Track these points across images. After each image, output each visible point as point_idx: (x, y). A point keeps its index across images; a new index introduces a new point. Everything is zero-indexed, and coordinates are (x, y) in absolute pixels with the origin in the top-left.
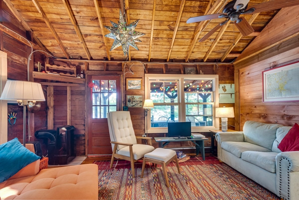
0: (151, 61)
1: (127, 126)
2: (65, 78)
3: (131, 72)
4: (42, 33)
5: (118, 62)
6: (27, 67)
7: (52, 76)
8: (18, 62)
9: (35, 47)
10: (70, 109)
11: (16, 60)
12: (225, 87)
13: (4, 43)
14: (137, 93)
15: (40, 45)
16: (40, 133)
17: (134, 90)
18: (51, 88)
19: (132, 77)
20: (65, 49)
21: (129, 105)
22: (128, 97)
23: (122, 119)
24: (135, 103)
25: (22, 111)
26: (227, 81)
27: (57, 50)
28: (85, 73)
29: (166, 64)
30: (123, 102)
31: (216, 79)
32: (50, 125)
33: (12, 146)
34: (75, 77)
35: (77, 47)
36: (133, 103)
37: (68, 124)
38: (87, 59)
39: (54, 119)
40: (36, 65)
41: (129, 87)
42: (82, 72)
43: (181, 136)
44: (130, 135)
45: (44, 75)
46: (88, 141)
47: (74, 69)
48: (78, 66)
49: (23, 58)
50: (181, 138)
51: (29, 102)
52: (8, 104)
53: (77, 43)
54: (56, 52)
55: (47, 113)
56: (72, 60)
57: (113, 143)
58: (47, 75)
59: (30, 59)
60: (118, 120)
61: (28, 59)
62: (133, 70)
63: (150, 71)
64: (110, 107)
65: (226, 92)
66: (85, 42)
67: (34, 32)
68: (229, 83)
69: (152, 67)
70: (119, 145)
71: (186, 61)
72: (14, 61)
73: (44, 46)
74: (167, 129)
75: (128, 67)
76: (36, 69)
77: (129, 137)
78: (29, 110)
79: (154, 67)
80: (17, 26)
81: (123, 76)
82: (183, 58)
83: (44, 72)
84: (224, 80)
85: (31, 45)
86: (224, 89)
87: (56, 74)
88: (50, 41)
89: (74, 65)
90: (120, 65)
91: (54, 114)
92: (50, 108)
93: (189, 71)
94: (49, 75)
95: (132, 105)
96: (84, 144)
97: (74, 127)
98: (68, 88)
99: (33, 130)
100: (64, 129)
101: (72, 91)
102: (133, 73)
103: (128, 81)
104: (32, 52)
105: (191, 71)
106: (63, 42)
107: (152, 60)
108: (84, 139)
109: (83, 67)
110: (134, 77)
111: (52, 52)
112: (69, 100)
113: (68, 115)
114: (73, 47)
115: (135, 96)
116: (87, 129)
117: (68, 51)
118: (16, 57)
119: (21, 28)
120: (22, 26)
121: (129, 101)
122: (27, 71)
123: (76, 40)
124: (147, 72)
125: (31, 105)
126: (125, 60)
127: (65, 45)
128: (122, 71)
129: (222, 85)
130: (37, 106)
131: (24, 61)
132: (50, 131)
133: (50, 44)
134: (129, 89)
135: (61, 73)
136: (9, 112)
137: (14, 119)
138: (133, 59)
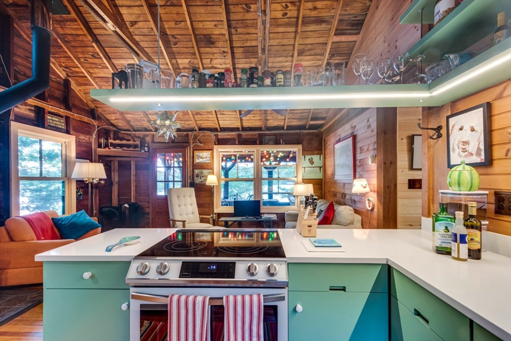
0: (221, 131)
1: (190, 204)
2: (128, 153)
3: (199, 144)
4: (106, 109)
5: (185, 133)
6: (92, 145)
7: (115, 152)
8: (84, 141)
9: (99, 124)
10: (135, 185)
11: (82, 139)
12: (312, 159)
13: (73, 126)
14: (206, 167)
15: (104, 119)
16: (104, 209)
17: (203, 163)
18: (116, 162)
19: (201, 149)
20: (128, 122)
21: (197, 181)
22: (196, 171)
23: (184, 196)
24: (204, 178)
25: (88, 187)
26: (316, 152)
27: (120, 123)
28: (150, 146)
29: (238, 134)
30: (190, 177)
31: (299, 150)
32: (115, 202)
33: (81, 215)
34: (138, 151)
35: (140, 120)
36: (202, 178)
37: (132, 201)
38: (152, 131)
39: (119, 196)
40: (100, 140)
41: (197, 161)
42: (146, 145)
43: (249, 216)
44: (193, 213)
45: (107, 151)
46: (152, 219)
47: (138, 142)
48: (143, 138)
49: (88, 137)
50: (250, 218)
51: (93, 179)
52: (77, 181)
53: (139, 116)
54: (120, 125)
55: (111, 189)
56: (137, 133)
57: (172, 220)
58: (110, 151)
59: (94, 136)
60: (178, 197)
61: (92, 136)
62: (201, 141)
63: (221, 142)
64: (175, 183)
65: (313, 165)
66: (147, 115)
67: (98, 109)
68: (318, 154)
69: (224, 137)
70: (177, 222)
71: (263, 129)
72: (81, 141)
73: (108, 120)
74: (233, 209)
75: (195, 137)
76: (100, 146)
77: (191, 215)
78: (94, 186)
79: (225, 137)
80: (83, 107)
81: (190, 148)
82: (259, 126)
83: (107, 148)
84: (311, 151)
85: (95, 123)
86: (312, 162)
87: (119, 150)
88: (113, 115)
89: (138, 137)
90: (187, 135)
91: (119, 190)
92: (114, 183)
93: (267, 141)
94: (112, 151)
95: (200, 180)
96: (149, 223)
97: (137, 204)
98: (132, 162)
99: (98, 206)
100: (126, 205)
101: (136, 166)
102: (202, 145)
103: (197, 153)
104: (96, 130)
105: (270, 141)
106: (126, 116)
107: (222, 129)
108: (149, 218)
109: (148, 139)
110: (203, 149)
111: (116, 125)
112: (133, 175)
113: (132, 191)
114: (137, 120)
115: (204, 171)
116: (151, 207)
117: (132, 124)
118: (82, 137)
119: (87, 108)
120: (88, 106)
121: (197, 176)
122: (92, 148)
123: (138, 113)
124: (217, 143)
125: (95, 181)
126: (192, 130)
127: (128, 119)
128: (188, 143)
129: (308, 157)
130: (101, 182)
131: (90, 139)
132: (114, 208)
133: (114, 118)
134: (197, 163)
135: (124, 148)
136: (77, 189)
137: (81, 194)
138: (201, 129)
